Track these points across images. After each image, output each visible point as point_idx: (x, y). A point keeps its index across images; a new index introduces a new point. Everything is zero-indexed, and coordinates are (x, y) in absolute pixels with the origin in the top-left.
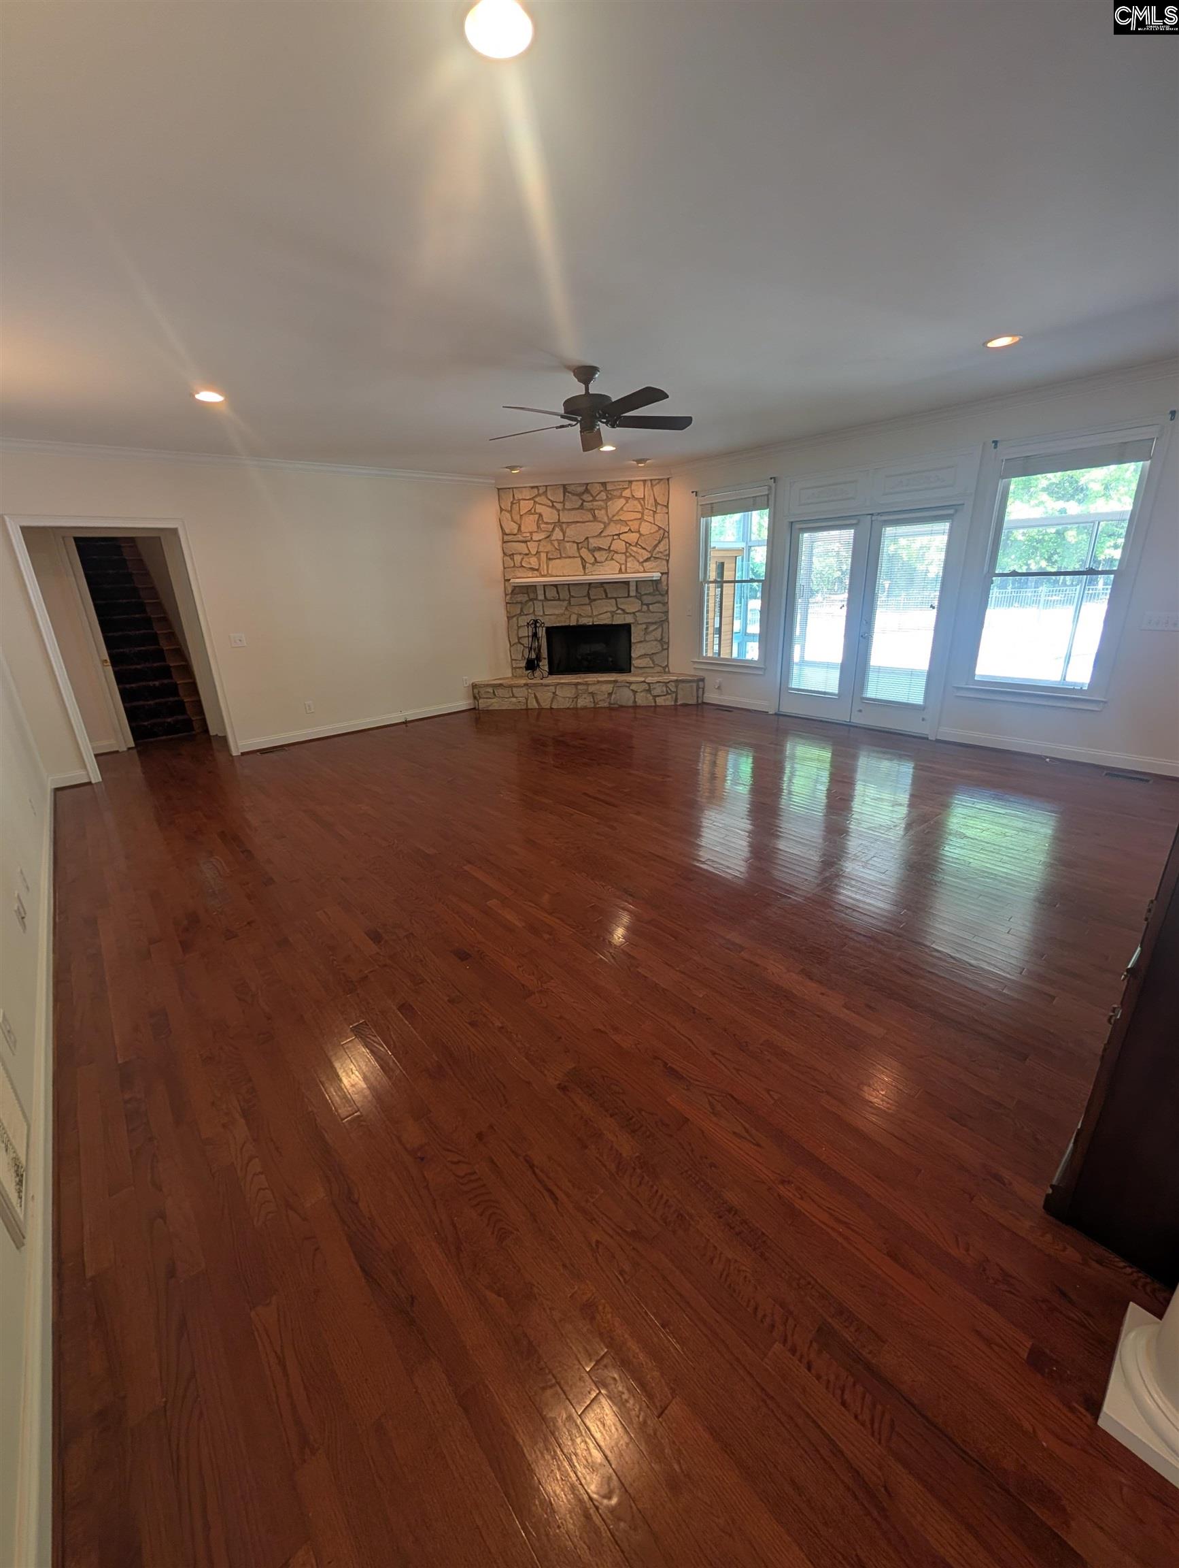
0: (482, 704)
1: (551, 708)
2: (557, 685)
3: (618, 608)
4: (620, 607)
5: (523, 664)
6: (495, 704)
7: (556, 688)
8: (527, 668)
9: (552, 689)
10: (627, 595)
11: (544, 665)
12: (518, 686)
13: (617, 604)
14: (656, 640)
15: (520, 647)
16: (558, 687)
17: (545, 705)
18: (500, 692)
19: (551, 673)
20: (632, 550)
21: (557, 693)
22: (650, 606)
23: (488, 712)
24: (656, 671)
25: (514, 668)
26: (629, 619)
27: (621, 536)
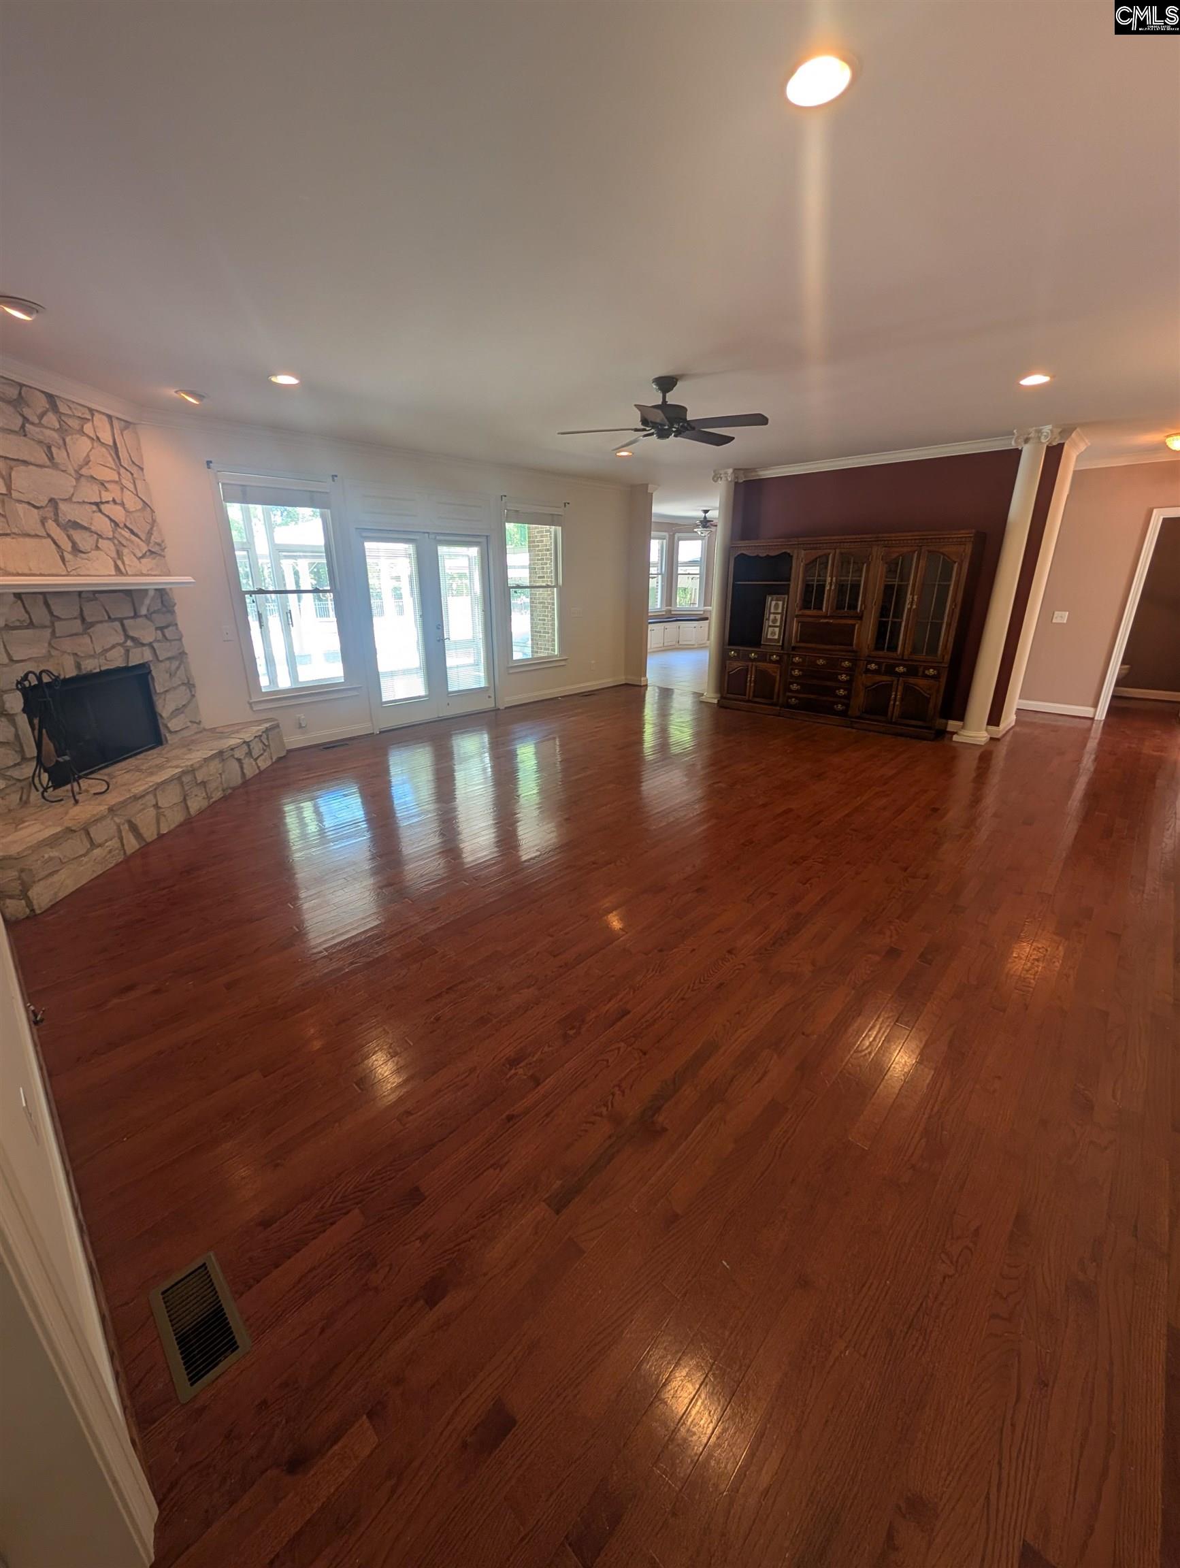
2: (155, 789)
3: (127, 637)
4: (131, 633)
7: (155, 796)
9: (150, 799)
10: (132, 614)
13: (124, 630)
14: (183, 684)
16: (159, 793)
20: (120, 533)
21: (160, 805)
22: (166, 631)
24: (193, 733)
26: (147, 656)
27: (102, 507)
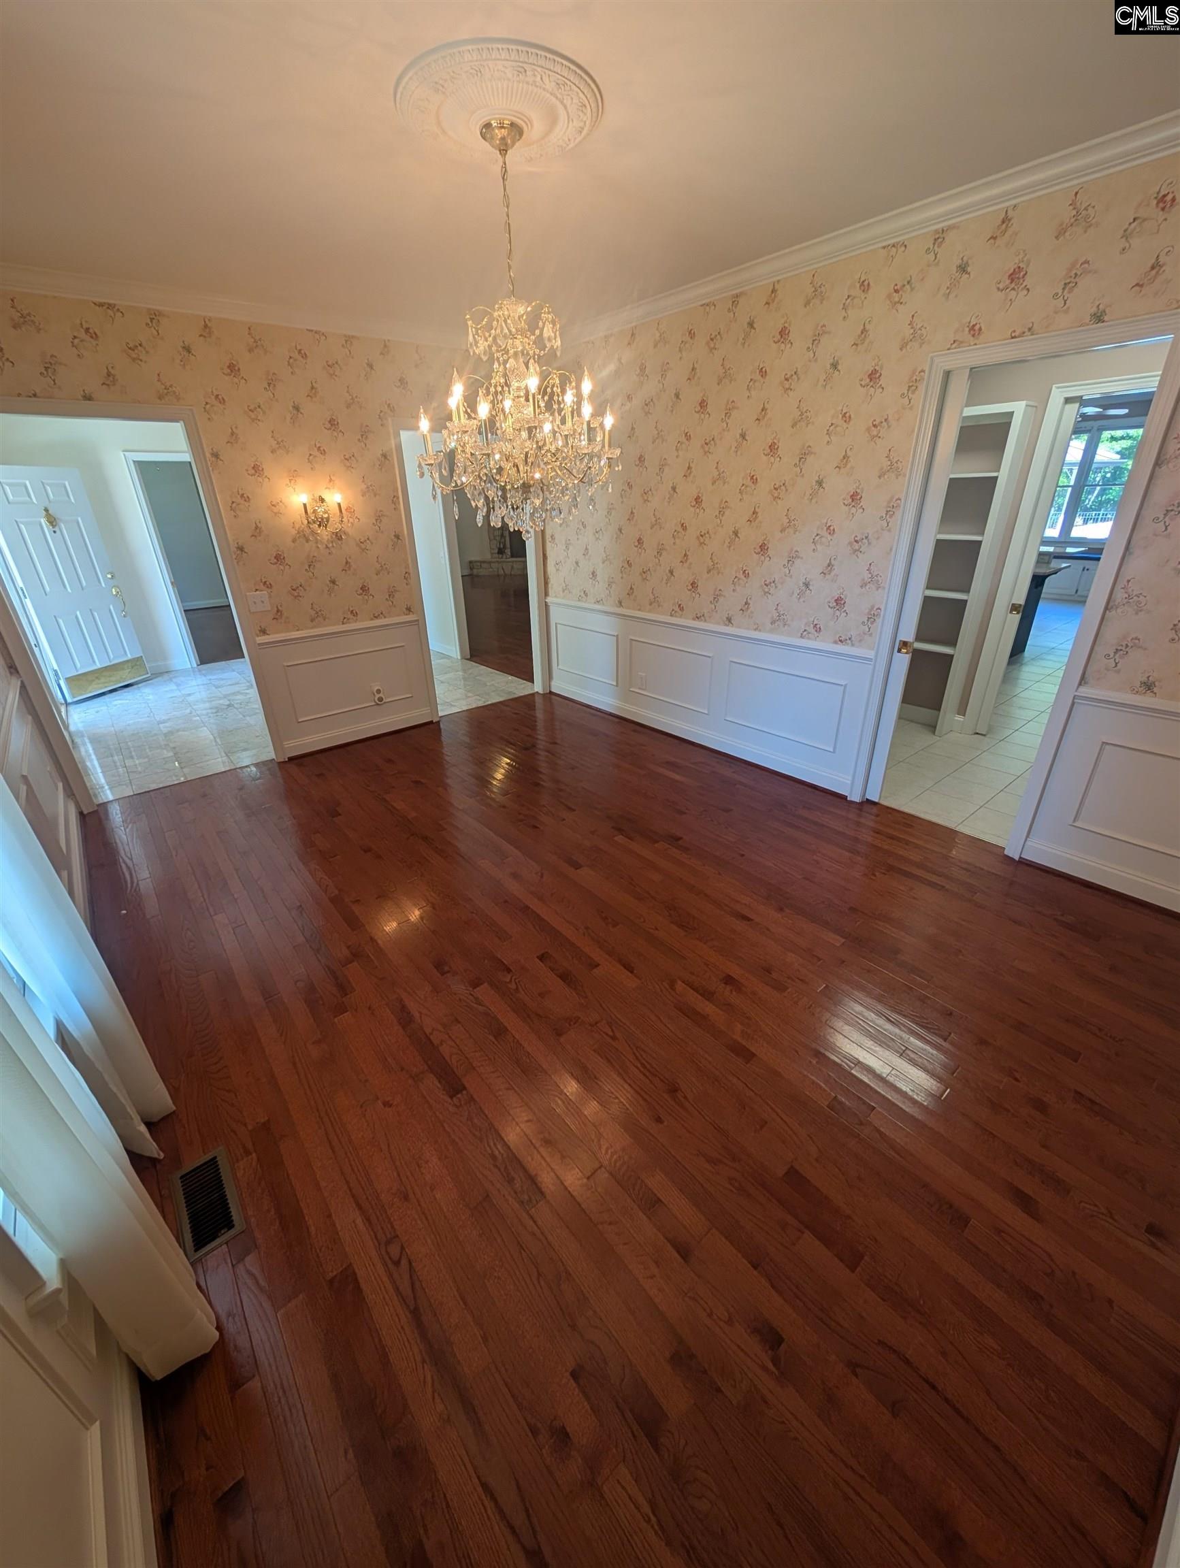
0: (475, 571)
1: (511, 575)
5: (496, 551)
6: (482, 572)
8: (498, 553)
11: (508, 551)
12: (494, 562)
15: (495, 542)
17: (508, 572)
18: (484, 565)
19: (512, 556)
23: (477, 576)
25: (492, 554)
